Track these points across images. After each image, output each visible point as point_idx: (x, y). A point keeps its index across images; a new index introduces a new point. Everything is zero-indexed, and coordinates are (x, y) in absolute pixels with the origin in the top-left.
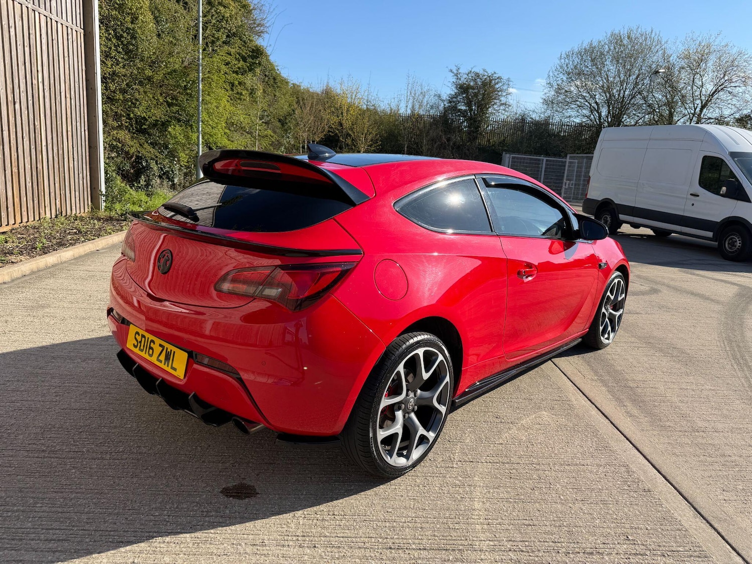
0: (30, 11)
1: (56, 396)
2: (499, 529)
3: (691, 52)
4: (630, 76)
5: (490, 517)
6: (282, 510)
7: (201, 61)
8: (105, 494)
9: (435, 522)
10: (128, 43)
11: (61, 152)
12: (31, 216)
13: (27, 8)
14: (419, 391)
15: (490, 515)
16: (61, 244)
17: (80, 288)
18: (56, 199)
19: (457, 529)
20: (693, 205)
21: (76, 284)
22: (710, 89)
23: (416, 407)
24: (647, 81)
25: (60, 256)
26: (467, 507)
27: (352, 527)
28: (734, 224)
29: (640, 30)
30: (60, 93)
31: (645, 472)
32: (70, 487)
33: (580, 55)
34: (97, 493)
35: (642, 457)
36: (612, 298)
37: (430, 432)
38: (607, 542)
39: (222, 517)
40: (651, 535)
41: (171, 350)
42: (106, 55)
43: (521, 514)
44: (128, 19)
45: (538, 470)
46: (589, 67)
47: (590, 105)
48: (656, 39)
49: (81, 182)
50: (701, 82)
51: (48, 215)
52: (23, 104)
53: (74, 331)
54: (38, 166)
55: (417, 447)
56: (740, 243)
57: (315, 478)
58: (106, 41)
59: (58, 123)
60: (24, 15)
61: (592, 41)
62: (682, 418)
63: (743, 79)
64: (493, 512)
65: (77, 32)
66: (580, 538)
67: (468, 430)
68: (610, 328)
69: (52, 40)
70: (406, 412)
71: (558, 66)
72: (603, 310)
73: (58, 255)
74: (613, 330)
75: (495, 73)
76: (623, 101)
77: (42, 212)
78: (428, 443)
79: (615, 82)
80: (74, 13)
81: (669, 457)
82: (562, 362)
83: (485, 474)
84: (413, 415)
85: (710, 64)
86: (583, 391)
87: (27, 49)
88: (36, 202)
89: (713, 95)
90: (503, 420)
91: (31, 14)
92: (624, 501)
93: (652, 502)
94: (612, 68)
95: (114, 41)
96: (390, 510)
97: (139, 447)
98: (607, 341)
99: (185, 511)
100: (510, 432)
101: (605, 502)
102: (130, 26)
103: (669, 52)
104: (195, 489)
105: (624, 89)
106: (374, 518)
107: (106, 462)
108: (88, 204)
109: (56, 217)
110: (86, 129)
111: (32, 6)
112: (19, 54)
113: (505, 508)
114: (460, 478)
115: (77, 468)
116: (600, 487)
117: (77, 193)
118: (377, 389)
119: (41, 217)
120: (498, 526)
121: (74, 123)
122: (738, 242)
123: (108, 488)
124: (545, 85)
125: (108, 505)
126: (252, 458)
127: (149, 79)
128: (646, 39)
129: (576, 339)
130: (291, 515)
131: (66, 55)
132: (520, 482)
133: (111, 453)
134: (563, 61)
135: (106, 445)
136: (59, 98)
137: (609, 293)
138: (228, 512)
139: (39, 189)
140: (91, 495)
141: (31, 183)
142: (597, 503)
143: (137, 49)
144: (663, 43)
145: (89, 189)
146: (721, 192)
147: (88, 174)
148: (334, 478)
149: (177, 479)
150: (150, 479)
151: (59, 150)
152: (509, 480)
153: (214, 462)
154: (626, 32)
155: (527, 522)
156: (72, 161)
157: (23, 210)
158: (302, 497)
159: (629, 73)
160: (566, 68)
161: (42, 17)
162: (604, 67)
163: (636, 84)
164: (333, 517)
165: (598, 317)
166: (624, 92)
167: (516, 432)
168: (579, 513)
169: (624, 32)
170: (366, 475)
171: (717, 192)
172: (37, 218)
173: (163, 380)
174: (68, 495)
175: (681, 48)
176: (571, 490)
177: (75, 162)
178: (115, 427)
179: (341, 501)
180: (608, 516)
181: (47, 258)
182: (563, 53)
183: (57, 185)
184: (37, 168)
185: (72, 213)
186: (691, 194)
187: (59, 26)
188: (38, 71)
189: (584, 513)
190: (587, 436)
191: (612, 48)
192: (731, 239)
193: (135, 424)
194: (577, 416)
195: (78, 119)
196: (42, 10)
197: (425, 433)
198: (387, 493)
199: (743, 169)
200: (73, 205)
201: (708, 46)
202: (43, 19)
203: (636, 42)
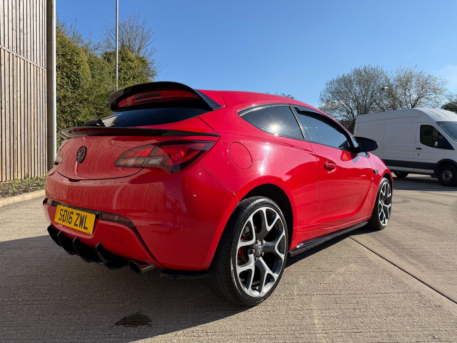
0: (14, 57)
1: (6, 269)
2: (335, 336)
3: (401, 77)
4: (368, 92)
5: (326, 328)
6: (167, 331)
7: (117, 89)
8: (31, 326)
9: (285, 334)
10: (74, 80)
11: (29, 139)
12: (8, 177)
13: (13, 55)
14: (264, 242)
15: (326, 327)
16: (26, 191)
17: (34, 212)
18: (25, 168)
19: (303, 337)
20: (419, 154)
21: (32, 211)
22: (415, 97)
23: (263, 253)
24: (378, 94)
25: (24, 197)
26: (307, 323)
27: (221, 340)
28: (446, 164)
29: (370, 67)
30: (31, 104)
31: (433, 296)
32: (4, 323)
33: (338, 82)
34: (24, 326)
35: (428, 287)
36: (384, 194)
37: (274, 273)
38: (419, 341)
39: (119, 338)
40: (451, 335)
41: (84, 215)
42: (60, 86)
43: (349, 326)
44: (75, 67)
45: (355, 298)
46: (344, 89)
47: (347, 109)
48: (380, 71)
49: (42, 158)
50: (409, 94)
51: (19, 177)
52: (7, 110)
53: (26, 234)
54: (15, 147)
55: (265, 284)
56: (451, 175)
57: (191, 310)
58: (61, 79)
59: (29, 122)
60: (10, 59)
61: (344, 74)
62: (447, 264)
63: (434, 90)
64: (328, 325)
65: (42, 70)
66: (398, 339)
67: (301, 277)
68: (385, 216)
69: (27, 73)
70: (256, 256)
71: (326, 89)
72: (380, 202)
73: (22, 196)
74: (387, 217)
75: (289, 95)
76: (366, 106)
77: (16, 175)
78: (274, 281)
79: (360, 96)
80: (41, 59)
81: (446, 285)
82: (357, 237)
83: (317, 302)
84: (261, 259)
85: (413, 83)
86: (375, 252)
87: (11, 78)
88: (12, 169)
89: (417, 100)
90: (324, 270)
91: (15, 58)
92: (423, 314)
93: (444, 314)
94: (357, 88)
95: (66, 79)
96: (250, 328)
97: (61, 296)
98: (384, 225)
99: (91, 335)
100: (331, 277)
101: (409, 315)
102: (76, 71)
103: (389, 77)
104: (101, 320)
105: (366, 99)
106: (238, 333)
107: (35, 306)
108: (46, 172)
109: (25, 178)
110: (46, 126)
111: (15, 54)
112: (6, 80)
113: (336, 322)
114: (300, 305)
115: (12, 311)
116: (403, 306)
117: (39, 165)
118: (235, 233)
119: (15, 178)
120: (333, 334)
121: (39, 122)
122: (450, 174)
123: (34, 323)
124: (319, 100)
125: (31, 334)
126: (144, 300)
127: (86, 100)
128: (375, 71)
129: (364, 221)
130: (174, 334)
131: (35, 82)
132: (344, 306)
133: (40, 300)
134: (328, 86)
135: (37, 296)
136: (30, 107)
137: (381, 191)
138: (124, 334)
139: (15, 161)
140: (19, 328)
141: (9, 157)
142: (404, 316)
143: (80, 84)
144: (384, 73)
145: (47, 162)
146: (435, 145)
147: (46, 153)
148: (205, 309)
149: (87, 315)
150: (67, 316)
151: (29, 138)
152: (336, 305)
153: (116, 303)
154: (363, 68)
155: (355, 331)
156: (37, 145)
157: (3, 173)
158: (182, 322)
159: (367, 90)
160: (330, 90)
161: (21, 60)
162: (352, 88)
163: (372, 97)
164: (206, 334)
165: (376, 207)
166: (366, 101)
167: (335, 276)
168: (392, 322)
169: (362, 68)
170: (229, 306)
171: (432, 146)
172: (12, 179)
173: (78, 239)
174: (2, 329)
175: (395, 75)
176: (383, 309)
177: (38, 145)
178: (45, 285)
179: (212, 323)
180: (415, 324)
181: (14, 198)
182: (328, 82)
183: (26, 159)
184: (14, 148)
185: (35, 176)
186: (417, 149)
187: (32, 66)
188: (17, 91)
189: (396, 323)
190: (385, 276)
191: (356, 77)
192: (446, 173)
193: (60, 283)
194: (375, 265)
195: (41, 120)
196: (22, 57)
197: (271, 273)
198: (246, 317)
199: (446, 131)
200: (36, 172)
201: (411, 73)
202: (22, 62)
203: (369, 73)
